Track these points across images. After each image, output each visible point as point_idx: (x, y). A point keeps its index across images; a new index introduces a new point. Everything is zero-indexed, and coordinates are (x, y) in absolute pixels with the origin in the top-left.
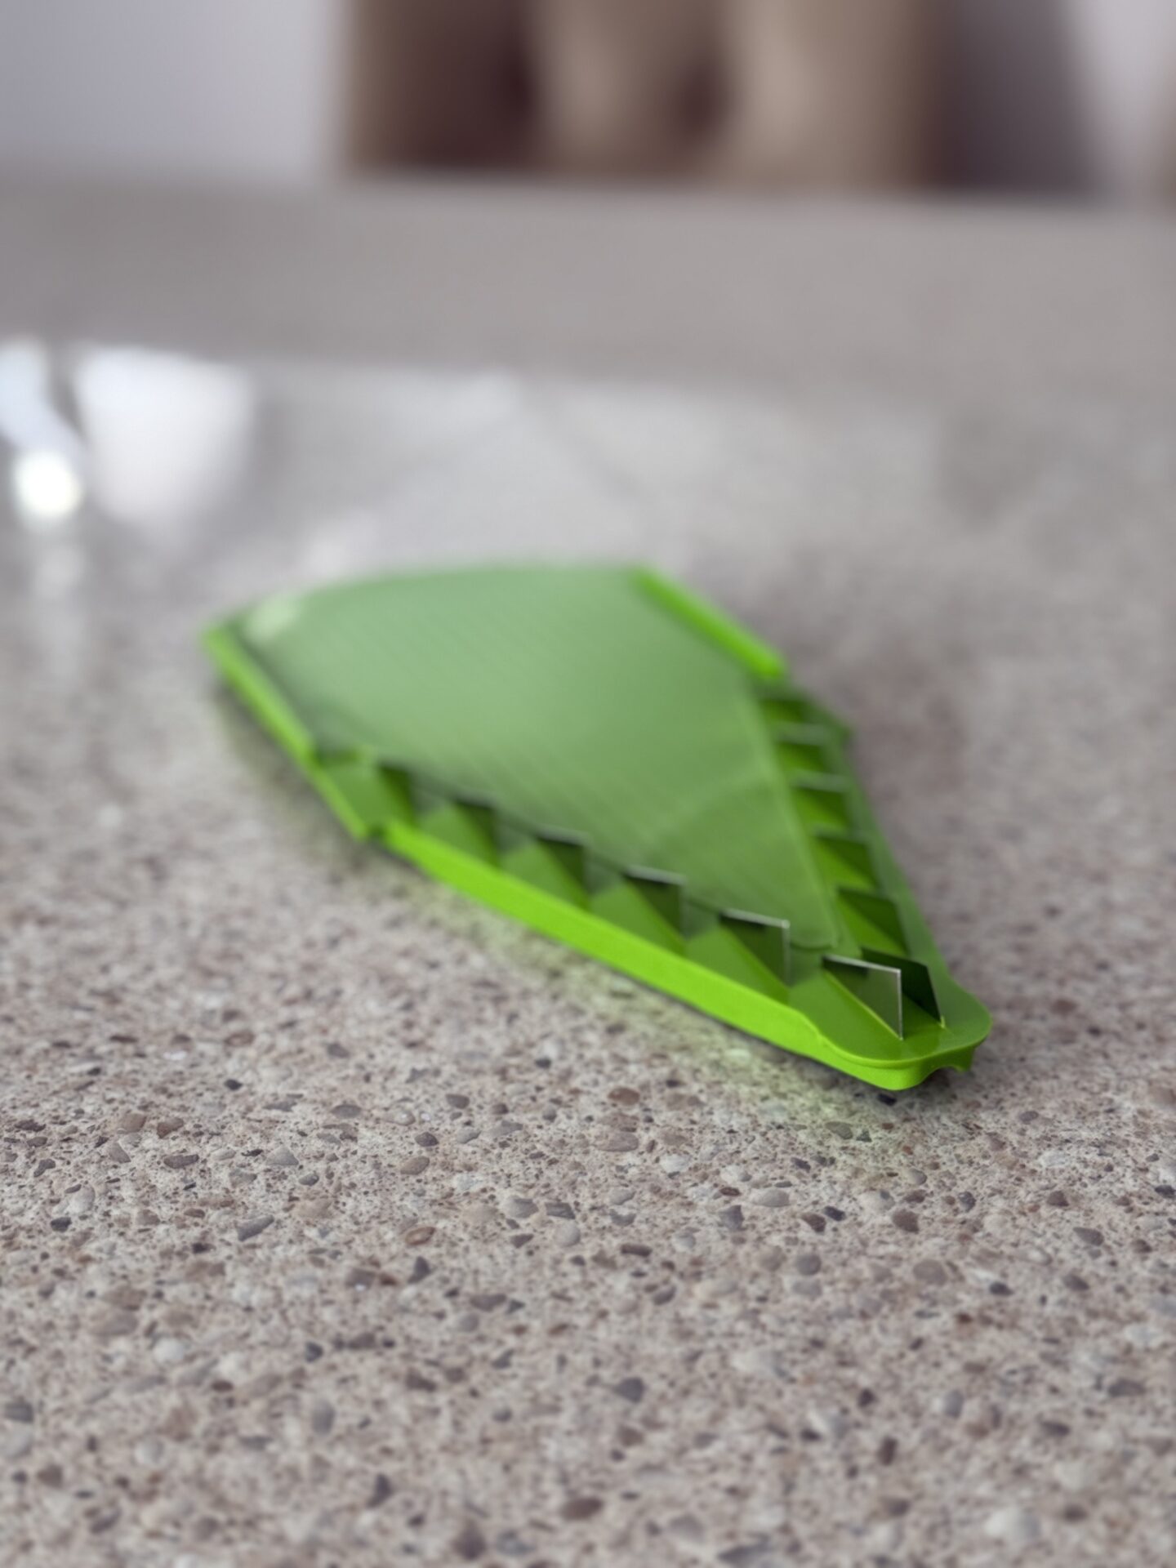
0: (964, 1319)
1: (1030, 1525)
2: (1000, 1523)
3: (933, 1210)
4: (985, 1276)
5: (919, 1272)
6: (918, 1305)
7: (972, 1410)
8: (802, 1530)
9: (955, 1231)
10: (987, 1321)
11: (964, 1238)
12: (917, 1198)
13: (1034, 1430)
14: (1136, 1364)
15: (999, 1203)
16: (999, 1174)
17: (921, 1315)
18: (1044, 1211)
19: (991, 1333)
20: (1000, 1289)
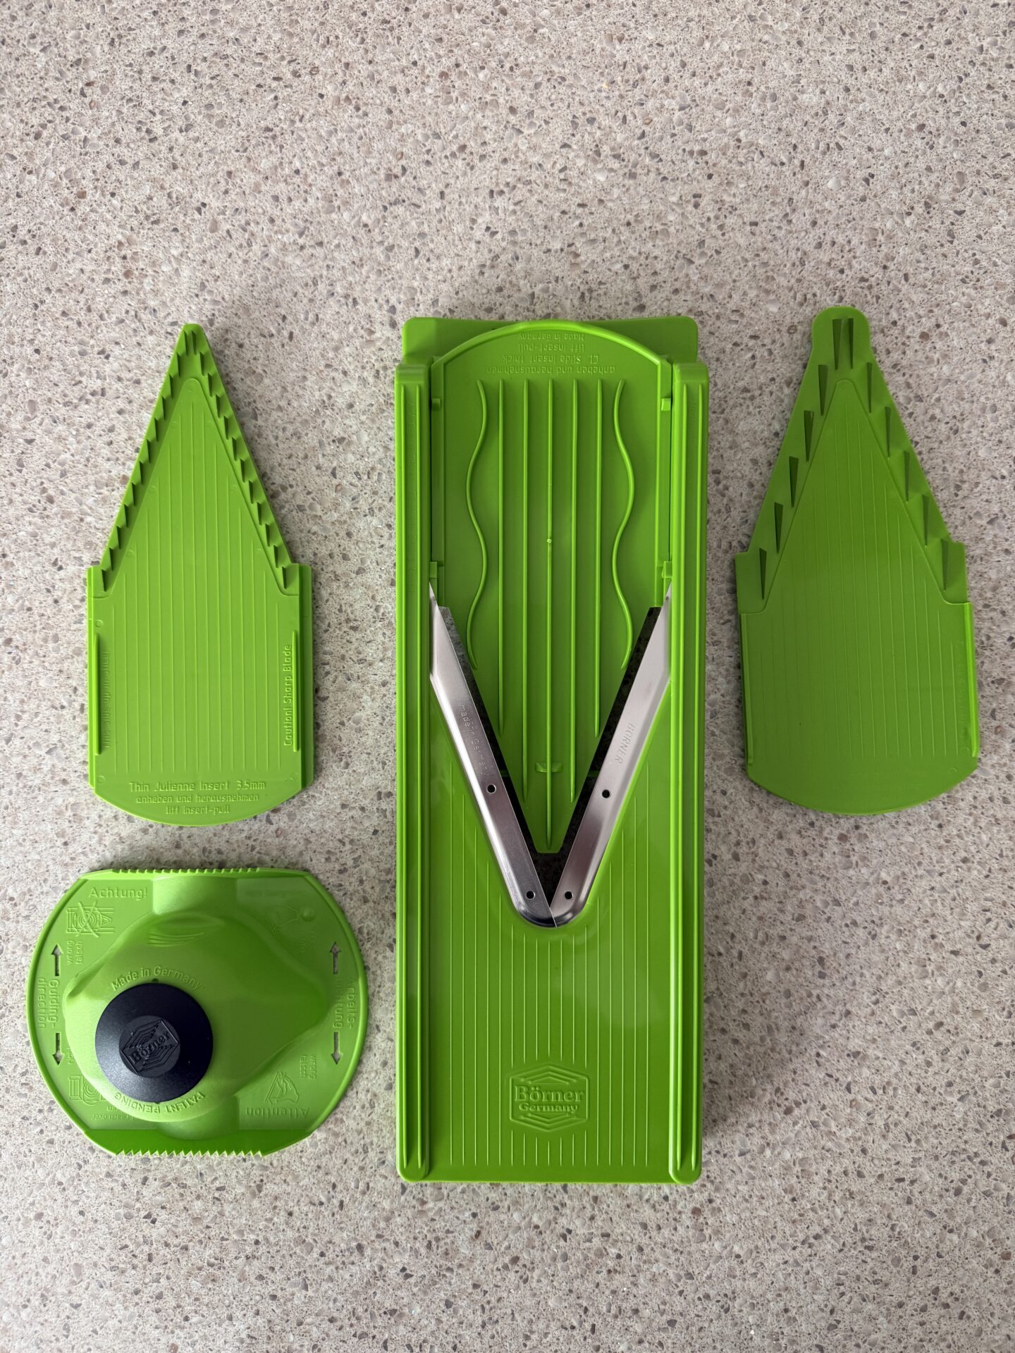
0: (756, 898)
1: (778, 975)
2: (770, 976)
3: (744, 849)
4: (760, 877)
5: (742, 881)
6: (743, 894)
7: (761, 935)
8: (722, 988)
9: (750, 857)
10: (762, 898)
11: (754, 861)
12: (738, 844)
13: (777, 940)
14: (803, 907)
15: (763, 841)
16: (762, 825)
17: (744, 899)
18: (777, 842)
19: (764, 903)
20: (765, 883)
